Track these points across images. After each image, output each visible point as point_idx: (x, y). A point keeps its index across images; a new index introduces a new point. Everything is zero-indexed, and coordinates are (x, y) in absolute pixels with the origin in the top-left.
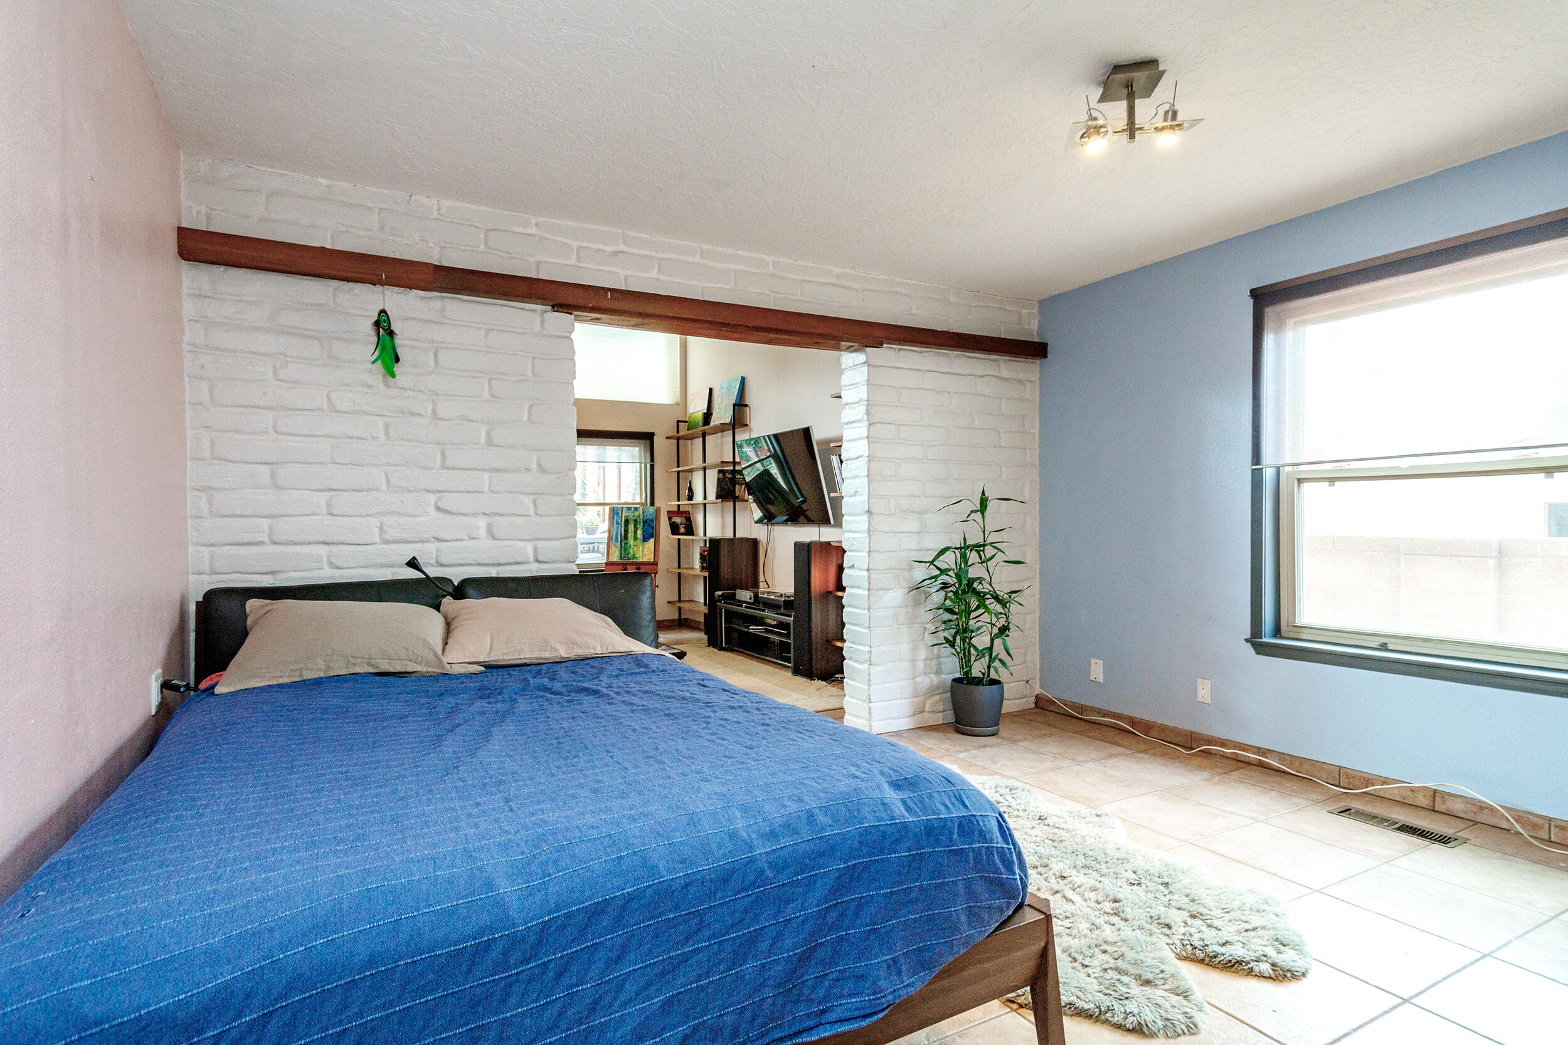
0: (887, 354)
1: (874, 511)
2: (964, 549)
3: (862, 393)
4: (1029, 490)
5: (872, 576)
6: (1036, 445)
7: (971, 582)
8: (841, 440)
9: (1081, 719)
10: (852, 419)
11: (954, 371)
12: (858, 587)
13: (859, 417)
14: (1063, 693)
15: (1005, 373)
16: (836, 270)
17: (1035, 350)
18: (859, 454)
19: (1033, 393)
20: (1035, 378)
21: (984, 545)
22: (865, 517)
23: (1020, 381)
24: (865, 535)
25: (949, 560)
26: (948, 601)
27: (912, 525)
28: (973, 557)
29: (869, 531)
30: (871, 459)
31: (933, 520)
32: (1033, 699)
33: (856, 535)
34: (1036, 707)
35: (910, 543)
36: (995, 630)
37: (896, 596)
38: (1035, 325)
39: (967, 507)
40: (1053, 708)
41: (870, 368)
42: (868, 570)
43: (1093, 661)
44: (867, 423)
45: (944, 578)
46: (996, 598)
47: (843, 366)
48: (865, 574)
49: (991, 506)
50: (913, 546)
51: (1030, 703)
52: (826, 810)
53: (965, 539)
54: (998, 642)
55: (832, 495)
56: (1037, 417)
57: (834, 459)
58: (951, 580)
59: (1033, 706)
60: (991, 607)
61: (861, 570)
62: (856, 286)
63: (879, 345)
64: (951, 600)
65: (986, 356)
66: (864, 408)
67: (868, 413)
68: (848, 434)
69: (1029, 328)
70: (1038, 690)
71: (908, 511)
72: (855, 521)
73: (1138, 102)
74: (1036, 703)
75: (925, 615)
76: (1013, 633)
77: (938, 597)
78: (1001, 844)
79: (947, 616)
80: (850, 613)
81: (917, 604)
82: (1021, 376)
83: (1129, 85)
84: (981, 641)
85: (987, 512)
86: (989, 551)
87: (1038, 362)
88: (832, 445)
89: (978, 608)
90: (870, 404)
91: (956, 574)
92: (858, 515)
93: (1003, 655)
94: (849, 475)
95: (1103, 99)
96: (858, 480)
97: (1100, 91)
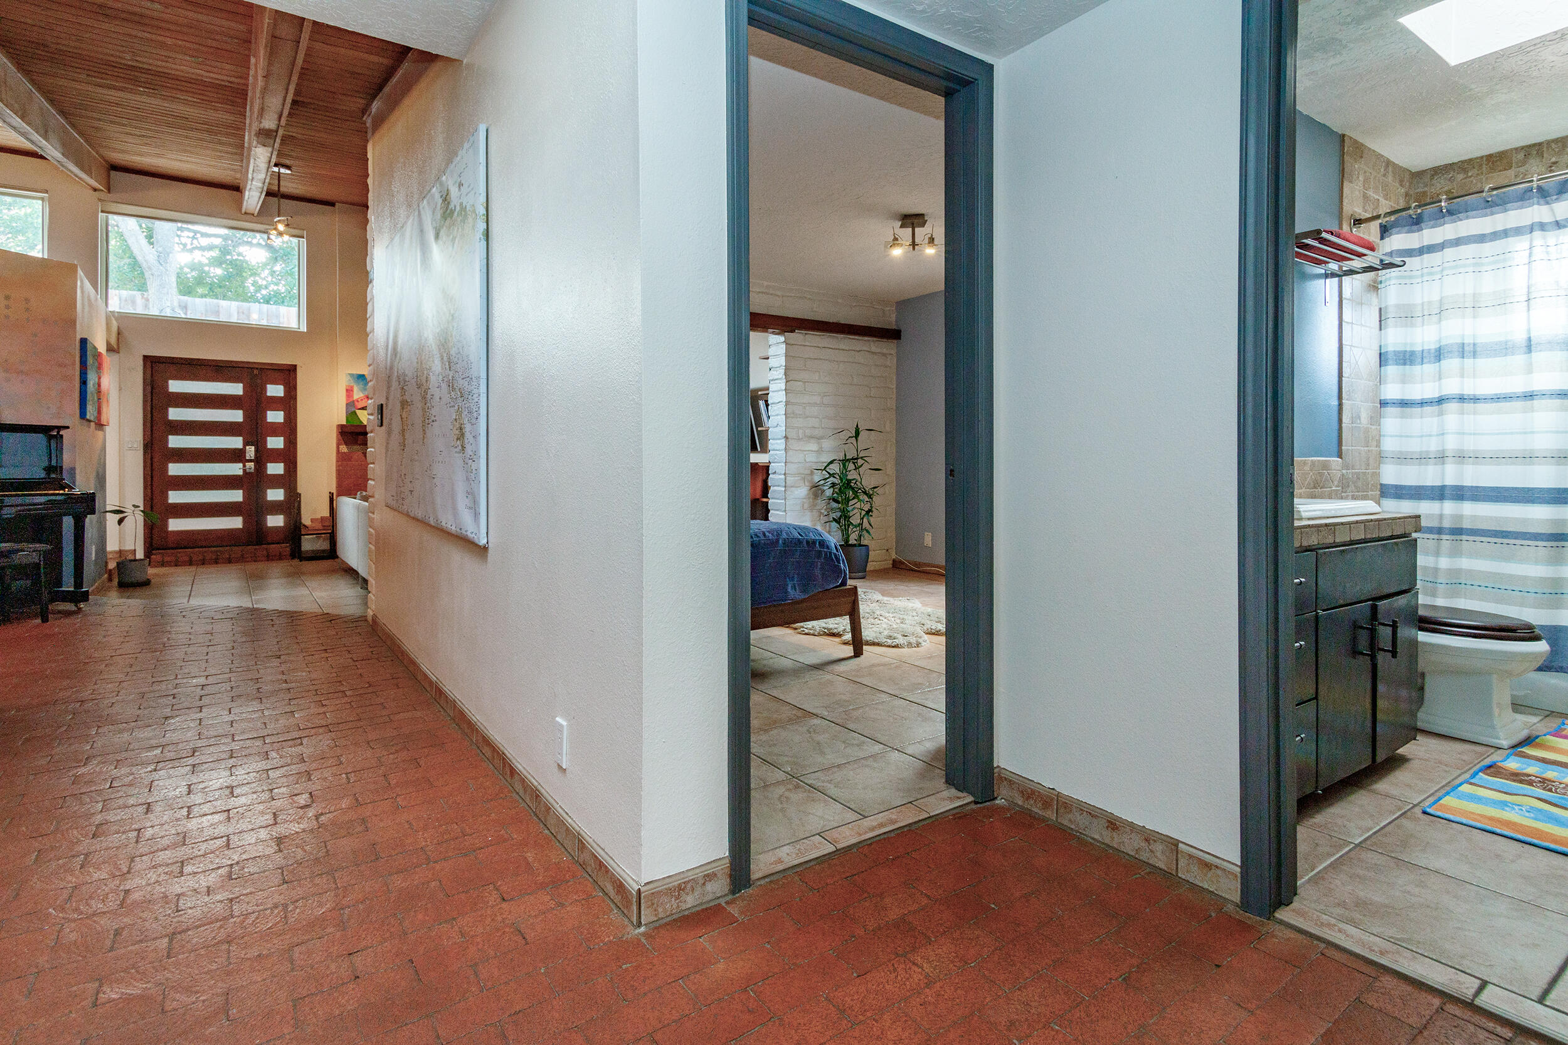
0: (798, 336)
1: (789, 437)
2: (845, 461)
3: (782, 361)
4: (889, 426)
5: (787, 478)
6: (894, 396)
7: (849, 481)
8: (767, 389)
9: (919, 571)
10: (776, 377)
11: (841, 347)
12: (778, 486)
13: (780, 376)
14: (908, 557)
15: (874, 349)
16: (766, 283)
17: (892, 334)
18: (780, 400)
19: (892, 362)
20: (893, 352)
21: (857, 459)
22: (783, 441)
23: (884, 355)
24: (783, 452)
25: (835, 468)
26: (835, 495)
27: (813, 446)
28: (851, 466)
29: (786, 449)
30: (787, 403)
31: (827, 444)
32: (891, 562)
33: (778, 452)
34: (893, 567)
35: (811, 458)
36: (863, 513)
37: (802, 492)
38: (893, 317)
39: (847, 434)
40: (904, 567)
41: (788, 346)
42: (785, 474)
43: (926, 533)
44: (785, 380)
45: (832, 479)
46: (865, 493)
47: (770, 343)
48: (783, 477)
49: (863, 435)
50: (814, 460)
51: (889, 564)
52: (769, 532)
53: (845, 455)
54: (865, 520)
55: (759, 429)
56: (895, 377)
57: (762, 403)
58: (837, 481)
59: (891, 566)
60: (861, 498)
61: (780, 474)
62: (779, 293)
63: (792, 331)
64: (837, 493)
65: (860, 338)
66: (782, 371)
67: (786, 374)
68: (772, 387)
69: (890, 320)
70: (894, 556)
71: (812, 437)
72: (777, 443)
73: (917, 230)
74: (893, 564)
75: (821, 504)
76: (875, 513)
77: (829, 492)
78: (835, 552)
79: (835, 505)
80: (773, 503)
81: (816, 496)
82: (885, 351)
83: (913, 224)
84: (855, 520)
85: (859, 438)
86: (860, 462)
87: (895, 341)
88: (760, 393)
89: (853, 499)
90: (787, 369)
91: (840, 477)
92: (779, 439)
93: (868, 527)
94: (773, 414)
95: (901, 227)
96: (779, 417)
97: (900, 223)
